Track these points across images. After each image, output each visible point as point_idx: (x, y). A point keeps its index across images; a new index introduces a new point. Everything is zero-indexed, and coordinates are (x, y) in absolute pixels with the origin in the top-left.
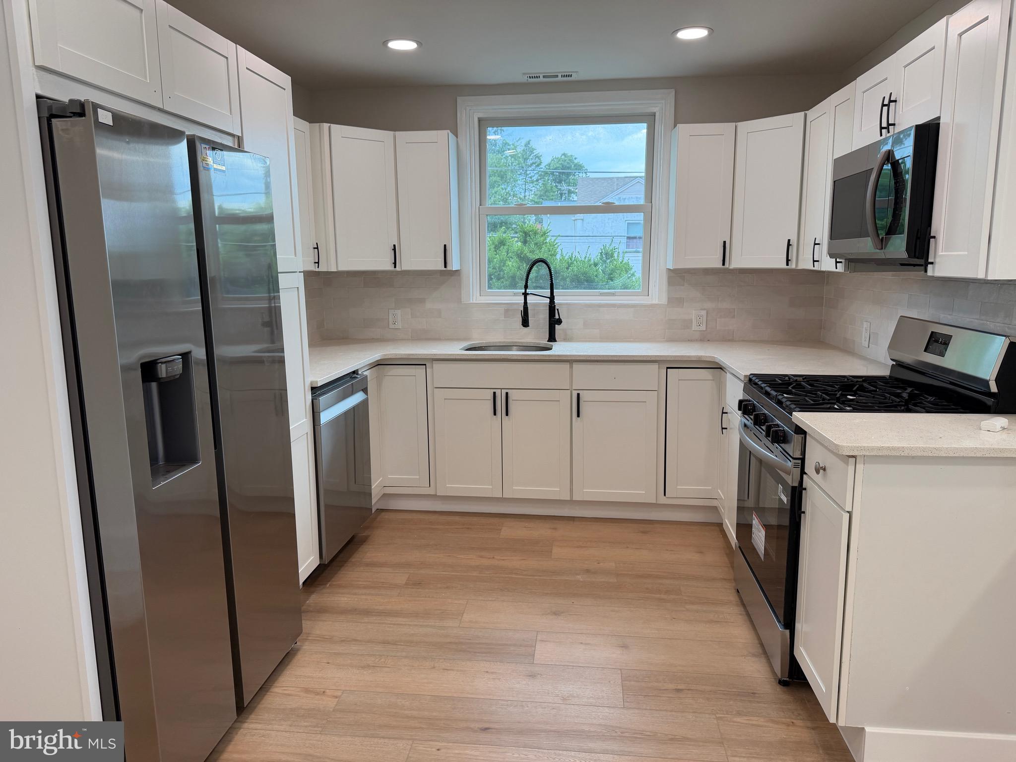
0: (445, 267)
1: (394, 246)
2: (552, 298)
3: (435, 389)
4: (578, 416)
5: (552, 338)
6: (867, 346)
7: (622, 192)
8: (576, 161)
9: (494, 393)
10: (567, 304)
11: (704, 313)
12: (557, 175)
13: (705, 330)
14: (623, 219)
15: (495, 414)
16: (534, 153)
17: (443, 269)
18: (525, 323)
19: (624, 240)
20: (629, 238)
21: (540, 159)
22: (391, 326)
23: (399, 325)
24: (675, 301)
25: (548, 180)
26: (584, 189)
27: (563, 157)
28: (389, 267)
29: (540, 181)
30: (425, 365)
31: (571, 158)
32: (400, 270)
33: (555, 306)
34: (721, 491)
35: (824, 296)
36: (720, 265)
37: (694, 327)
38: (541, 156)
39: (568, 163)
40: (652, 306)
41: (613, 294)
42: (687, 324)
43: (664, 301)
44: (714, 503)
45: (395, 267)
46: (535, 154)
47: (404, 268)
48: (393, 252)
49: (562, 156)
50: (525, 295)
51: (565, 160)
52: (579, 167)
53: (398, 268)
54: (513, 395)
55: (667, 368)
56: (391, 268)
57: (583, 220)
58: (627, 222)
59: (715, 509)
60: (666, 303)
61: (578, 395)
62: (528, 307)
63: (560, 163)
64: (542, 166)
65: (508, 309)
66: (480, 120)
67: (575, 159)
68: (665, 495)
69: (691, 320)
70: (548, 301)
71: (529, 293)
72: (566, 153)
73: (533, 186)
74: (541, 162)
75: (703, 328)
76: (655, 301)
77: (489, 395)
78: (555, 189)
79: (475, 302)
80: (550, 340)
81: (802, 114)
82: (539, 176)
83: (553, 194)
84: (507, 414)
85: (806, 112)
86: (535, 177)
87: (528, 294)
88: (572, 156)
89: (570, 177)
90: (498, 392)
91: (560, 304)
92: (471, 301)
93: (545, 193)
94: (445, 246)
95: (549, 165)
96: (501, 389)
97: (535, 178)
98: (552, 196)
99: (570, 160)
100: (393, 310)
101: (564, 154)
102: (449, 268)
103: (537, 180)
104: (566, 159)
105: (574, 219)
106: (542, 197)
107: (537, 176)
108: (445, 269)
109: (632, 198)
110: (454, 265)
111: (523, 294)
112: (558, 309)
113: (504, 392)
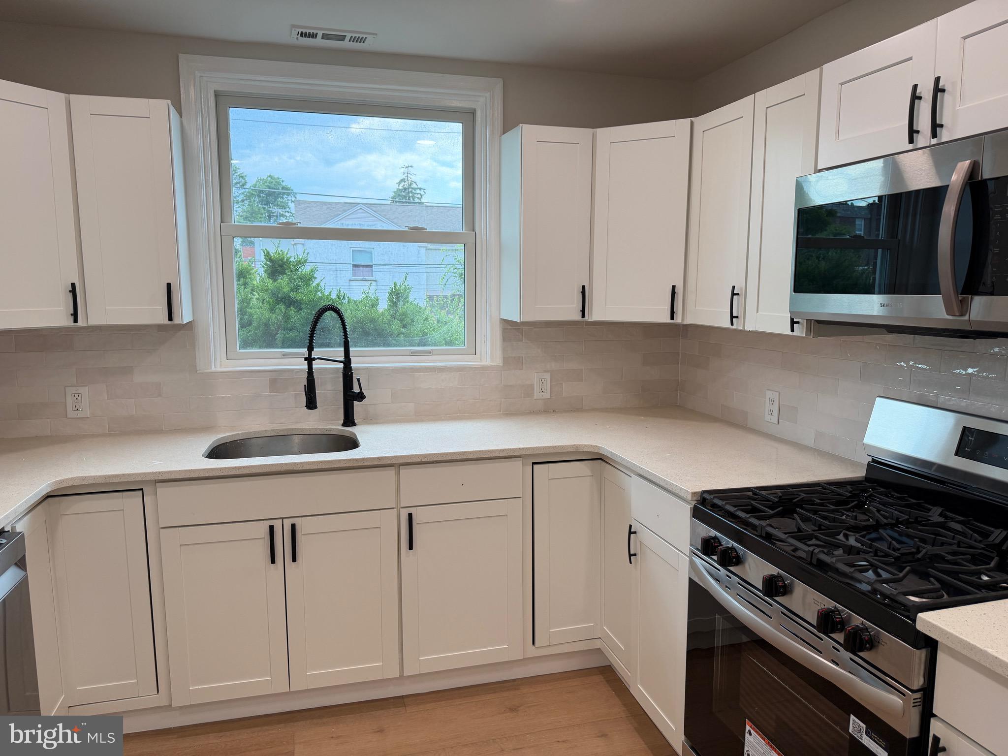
0: (170, 319)
1: (73, 285)
2: (347, 362)
3: (162, 530)
4: (411, 548)
5: (349, 421)
6: (776, 422)
7: (344, 218)
8: (284, 184)
9: (272, 528)
10: (367, 369)
11: (547, 376)
12: (263, 197)
13: (549, 397)
14: (347, 246)
15: (273, 561)
16: (237, 172)
17: (166, 322)
18: (311, 404)
19: (351, 268)
20: (355, 266)
21: (245, 179)
22: (71, 414)
23: (86, 412)
24: (510, 362)
25: (254, 201)
26: (301, 212)
27: (269, 179)
28: (65, 321)
29: (245, 202)
30: (142, 490)
31: (278, 181)
32: (85, 325)
33: (352, 373)
34: (607, 627)
35: (680, 352)
36: (577, 317)
37: (537, 395)
38: (246, 176)
39: (274, 185)
40: (484, 369)
41: (429, 353)
42: (528, 391)
43: (498, 362)
44: (598, 644)
45: (76, 321)
46: (239, 173)
47: (94, 321)
48: (71, 295)
49: (267, 178)
50: (310, 360)
51: (272, 182)
52: (287, 191)
53: (81, 323)
54: (303, 527)
55: (534, 463)
56: (69, 322)
57: (303, 244)
58: (352, 249)
59: (599, 650)
60: (502, 365)
61: (410, 515)
62: (314, 380)
63: (266, 184)
64: (247, 186)
65: (277, 381)
66: (217, 95)
67: (282, 181)
68: (533, 643)
69: (532, 386)
70: (341, 365)
71: (316, 357)
72: (272, 175)
73: (239, 207)
74: (246, 183)
75: (547, 395)
76: (487, 362)
77: (262, 530)
78: (262, 211)
79: (219, 369)
80: (345, 424)
81: (686, 122)
82: (245, 196)
83: (262, 216)
84: (294, 559)
85: (693, 119)
86: (239, 197)
87: (314, 359)
88: (279, 178)
89: (278, 200)
90: (277, 525)
91: (358, 369)
92: (213, 369)
93: (252, 215)
94: (169, 285)
95: (255, 186)
96: (283, 519)
97: (240, 199)
98: (261, 218)
99: (276, 182)
100: (75, 388)
101: (270, 176)
102: (177, 321)
103: (243, 201)
104: (272, 180)
105: (293, 243)
106: (249, 219)
107: (242, 196)
108: (170, 323)
109: (355, 224)
110: (184, 314)
111: (306, 359)
112: (358, 380)
113: (288, 524)
